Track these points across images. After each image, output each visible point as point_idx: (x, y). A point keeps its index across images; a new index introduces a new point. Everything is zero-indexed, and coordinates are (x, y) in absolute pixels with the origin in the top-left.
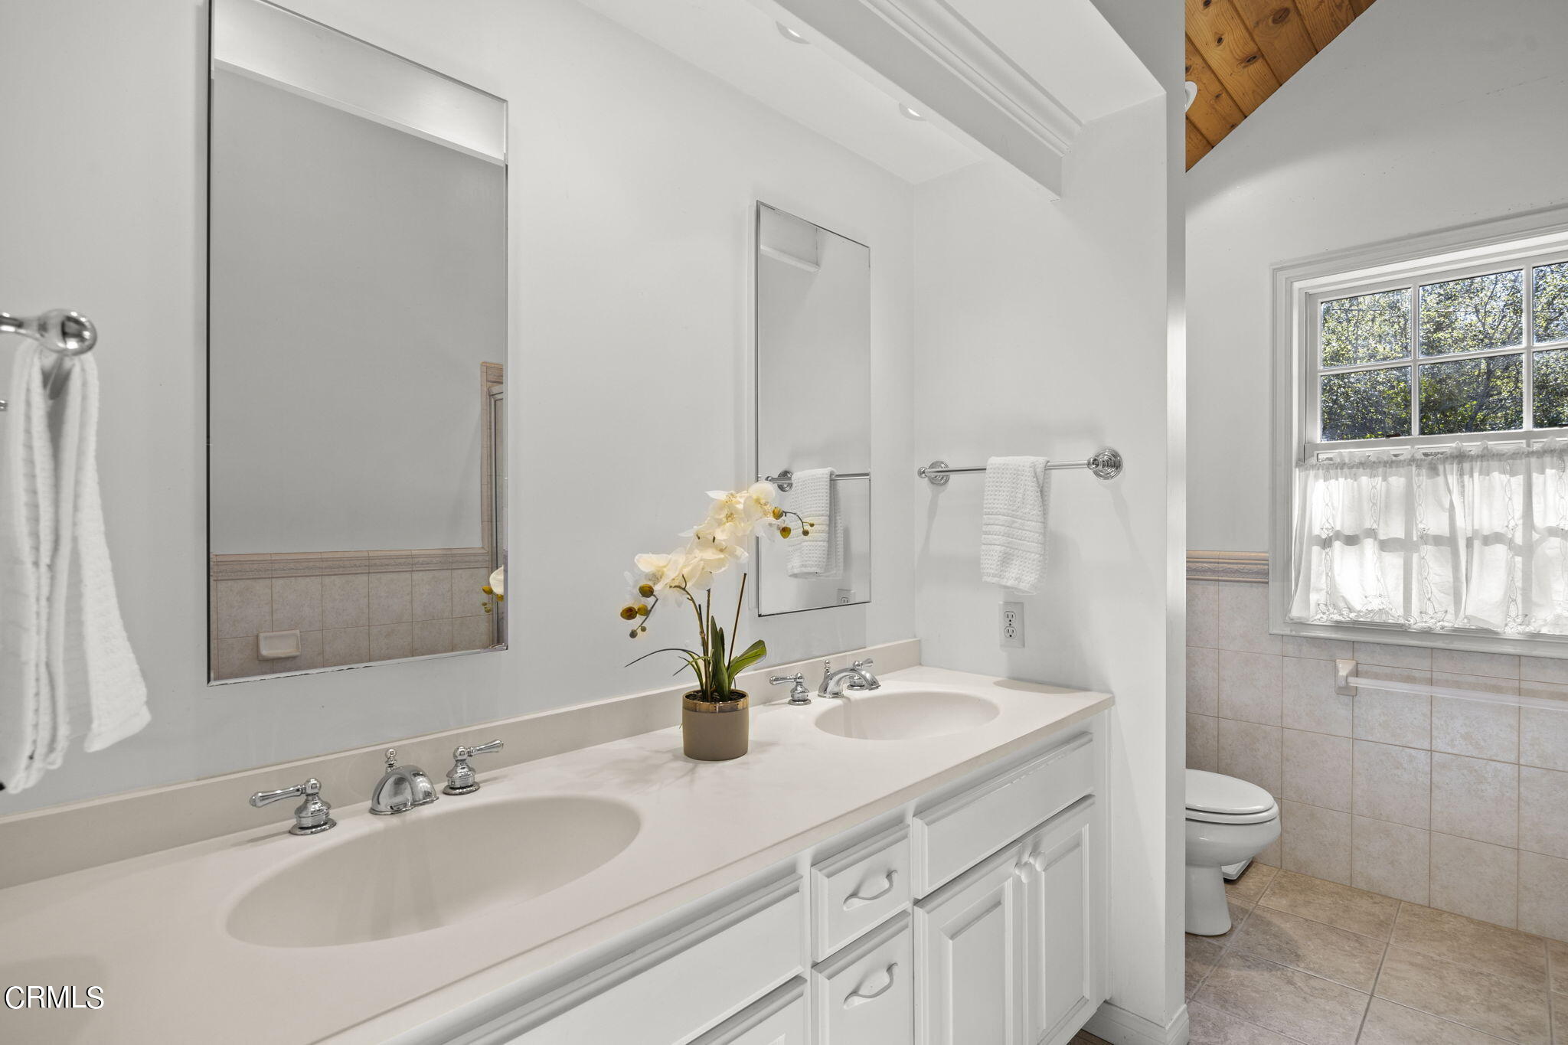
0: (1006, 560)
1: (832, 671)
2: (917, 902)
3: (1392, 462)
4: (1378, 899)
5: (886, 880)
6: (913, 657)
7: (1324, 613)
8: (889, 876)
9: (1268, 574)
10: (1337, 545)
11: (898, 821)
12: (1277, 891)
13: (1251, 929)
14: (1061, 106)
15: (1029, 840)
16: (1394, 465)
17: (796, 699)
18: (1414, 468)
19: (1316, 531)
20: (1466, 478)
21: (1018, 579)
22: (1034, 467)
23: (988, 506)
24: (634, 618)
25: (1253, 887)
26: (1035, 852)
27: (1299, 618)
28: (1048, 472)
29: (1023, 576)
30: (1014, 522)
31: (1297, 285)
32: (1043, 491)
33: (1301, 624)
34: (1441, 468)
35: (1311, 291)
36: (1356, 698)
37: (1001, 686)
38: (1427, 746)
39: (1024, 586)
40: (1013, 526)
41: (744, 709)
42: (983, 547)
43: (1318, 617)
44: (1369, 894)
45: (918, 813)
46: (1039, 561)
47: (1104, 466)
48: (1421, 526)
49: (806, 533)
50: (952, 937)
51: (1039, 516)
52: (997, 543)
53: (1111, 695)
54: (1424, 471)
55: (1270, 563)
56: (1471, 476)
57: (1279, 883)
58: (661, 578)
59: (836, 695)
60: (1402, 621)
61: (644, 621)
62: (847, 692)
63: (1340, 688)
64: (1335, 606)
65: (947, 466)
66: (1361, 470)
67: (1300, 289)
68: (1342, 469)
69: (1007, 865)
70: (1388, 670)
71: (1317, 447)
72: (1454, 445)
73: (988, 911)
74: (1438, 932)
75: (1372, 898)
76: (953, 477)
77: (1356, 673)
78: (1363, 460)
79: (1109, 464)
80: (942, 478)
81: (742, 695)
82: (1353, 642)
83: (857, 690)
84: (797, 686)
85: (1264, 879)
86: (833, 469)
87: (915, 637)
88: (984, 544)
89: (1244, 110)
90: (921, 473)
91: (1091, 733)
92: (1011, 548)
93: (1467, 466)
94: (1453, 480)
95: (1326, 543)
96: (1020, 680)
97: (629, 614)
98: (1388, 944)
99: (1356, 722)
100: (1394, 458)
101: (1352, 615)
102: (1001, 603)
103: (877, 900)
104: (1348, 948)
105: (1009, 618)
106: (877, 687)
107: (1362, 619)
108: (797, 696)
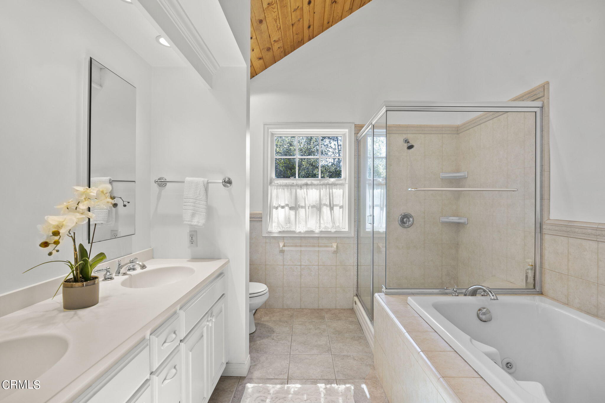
0: (193, 215)
1: (122, 264)
2: (181, 341)
3: (292, 185)
4: (290, 310)
5: (174, 334)
6: (151, 255)
7: (277, 229)
8: (175, 333)
9: (262, 218)
10: (279, 208)
11: (175, 313)
12: (266, 315)
13: (261, 328)
14: (215, 59)
15: (209, 313)
16: (292, 186)
17: (106, 278)
18: (297, 187)
19: (274, 205)
20: (308, 190)
21: (198, 222)
22: (203, 182)
23: (186, 195)
24: (48, 246)
25: (259, 316)
26: (212, 316)
27: (270, 231)
28: (208, 184)
29: (199, 221)
30: (196, 202)
31: (270, 130)
32: (206, 190)
33: (271, 233)
34: (303, 187)
35: (273, 133)
36: (284, 253)
37: (189, 261)
38: (300, 264)
39: (200, 224)
40: (196, 203)
41: (98, 283)
42: (184, 211)
43: (275, 230)
44: (287, 309)
45: (180, 309)
46: (206, 215)
47: (227, 183)
48: (299, 203)
49: (125, 206)
50: (191, 351)
51: (205, 199)
52: (190, 209)
53: (228, 260)
54: (299, 188)
55: (263, 214)
56: (309, 190)
57: (266, 313)
58: (62, 227)
59: (125, 274)
60: (294, 230)
61: (56, 247)
62: (128, 273)
63: (281, 251)
64: (279, 227)
65: (166, 180)
66: (285, 187)
67: (270, 132)
68: (280, 186)
69: (205, 323)
70: (292, 244)
71: (274, 180)
72: (305, 181)
73: (200, 339)
74: (303, 314)
75: (288, 310)
76: (168, 184)
77: (284, 246)
78: (286, 184)
79: (228, 182)
80: (164, 184)
81: (96, 278)
82: (283, 237)
83: (132, 271)
84: (107, 272)
85: (262, 313)
86: (111, 178)
87: (151, 247)
88: (184, 210)
89: (257, 73)
90: (156, 182)
91: (224, 273)
92: (195, 211)
93: (308, 187)
94: (305, 190)
95: (277, 208)
96: (195, 259)
97: (45, 244)
98: (293, 321)
99: (284, 260)
100: (293, 184)
101: (283, 229)
102: (188, 231)
103: (174, 341)
104: (285, 325)
105: (192, 237)
106: (146, 268)
107: (285, 230)
108: (107, 277)
